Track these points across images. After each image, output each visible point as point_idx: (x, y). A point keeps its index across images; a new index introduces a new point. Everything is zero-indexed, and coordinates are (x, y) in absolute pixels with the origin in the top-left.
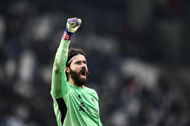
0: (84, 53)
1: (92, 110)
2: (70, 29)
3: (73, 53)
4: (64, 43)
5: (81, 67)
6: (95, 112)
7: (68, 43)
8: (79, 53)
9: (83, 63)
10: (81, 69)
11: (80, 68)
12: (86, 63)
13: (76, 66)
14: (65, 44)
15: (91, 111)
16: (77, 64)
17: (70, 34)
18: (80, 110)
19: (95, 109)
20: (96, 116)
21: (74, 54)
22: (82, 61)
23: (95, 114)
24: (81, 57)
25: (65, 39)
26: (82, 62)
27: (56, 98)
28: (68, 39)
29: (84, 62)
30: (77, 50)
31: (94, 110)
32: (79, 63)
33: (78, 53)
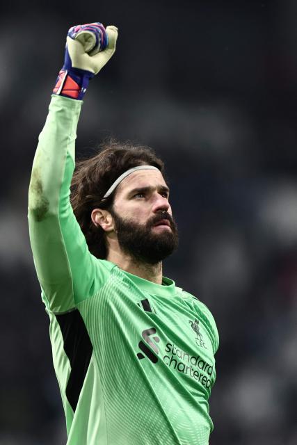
0: (159, 162)
1: (184, 359)
2: (78, 59)
3: (123, 162)
4: (60, 109)
5: (154, 207)
6: (196, 368)
7: (72, 106)
8: (144, 160)
9: (159, 196)
10: (152, 214)
11: (149, 213)
12: (168, 193)
13: (134, 204)
14: (62, 111)
15: (181, 360)
16: (138, 198)
17: (79, 78)
18: (140, 356)
19: (196, 357)
20: (200, 384)
21: (126, 162)
22: (154, 190)
23: (196, 374)
24: (150, 176)
25: (61, 94)
26: (156, 193)
27: (57, 311)
28: (74, 93)
29: (163, 192)
30: (133, 149)
31: (194, 361)
32: (143, 193)
33: (139, 161)
